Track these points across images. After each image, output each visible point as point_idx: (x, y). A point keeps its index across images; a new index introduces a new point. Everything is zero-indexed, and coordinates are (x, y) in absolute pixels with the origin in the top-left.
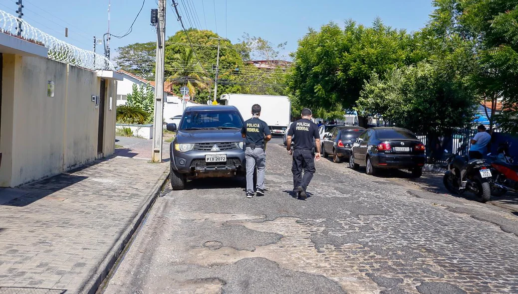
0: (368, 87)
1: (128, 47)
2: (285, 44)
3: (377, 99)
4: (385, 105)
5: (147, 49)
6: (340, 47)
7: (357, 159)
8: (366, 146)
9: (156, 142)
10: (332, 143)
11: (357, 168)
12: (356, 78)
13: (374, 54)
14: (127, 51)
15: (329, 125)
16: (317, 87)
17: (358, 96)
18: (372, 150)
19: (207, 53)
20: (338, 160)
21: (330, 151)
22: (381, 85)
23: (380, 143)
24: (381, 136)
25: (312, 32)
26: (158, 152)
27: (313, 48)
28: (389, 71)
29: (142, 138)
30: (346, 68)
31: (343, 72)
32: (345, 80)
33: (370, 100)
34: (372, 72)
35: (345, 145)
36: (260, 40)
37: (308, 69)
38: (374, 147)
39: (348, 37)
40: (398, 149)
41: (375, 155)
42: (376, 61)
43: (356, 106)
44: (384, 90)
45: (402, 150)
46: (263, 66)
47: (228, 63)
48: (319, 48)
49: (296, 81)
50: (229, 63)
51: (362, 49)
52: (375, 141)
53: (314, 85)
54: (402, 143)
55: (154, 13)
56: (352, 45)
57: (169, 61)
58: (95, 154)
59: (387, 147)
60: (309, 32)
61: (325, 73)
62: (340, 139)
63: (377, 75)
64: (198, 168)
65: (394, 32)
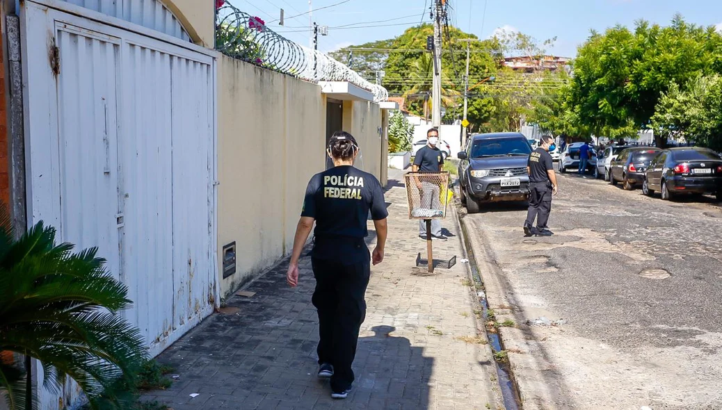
0: (665, 99)
1: (340, 52)
2: (555, 39)
3: (677, 115)
4: (686, 120)
5: (364, 53)
6: (630, 54)
7: (652, 184)
8: (661, 169)
10: (623, 168)
11: (651, 194)
12: (650, 89)
13: (672, 60)
14: (339, 57)
15: (618, 147)
16: (602, 103)
17: (652, 111)
18: (668, 173)
19: (447, 55)
20: (630, 186)
21: (620, 177)
22: (681, 98)
23: (677, 165)
24: (679, 158)
25: (594, 36)
27: (596, 56)
28: (692, 80)
29: (394, 168)
30: (638, 78)
31: (634, 83)
32: (636, 93)
33: (668, 116)
34: (670, 82)
35: (637, 169)
36: (520, 35)
37: (590, 81)
38: (671, 170)
39: (639, 41)
40: (697, 171)
41: (672, 178)
42: (675, 68)
43: (652, 123)
44: (685, 103)
45: (702, 172)
46: (519, 64)
47: (475, 67)
48: (603, 56)
49: (575, 95)
50: (477, 67)
51: (658, 54)
52: (672, 163)
53: (598, 100)
54: (703, 165)
56: (644, 51)
57: (397, 69)
59: (685, 169)
60: (591, 35)
61: (612, 86)
62: (631, 162)
63: (676, 85)
65: (700, 30)
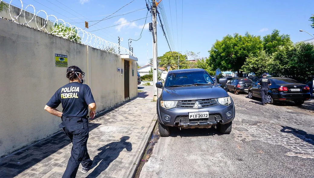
0: (247, 60)
3: (254, 65)
6: (233, 44)
9: (155, 91)
12: (241, 57)
13: (249, 46)
16: (223, 62)
17: (242, 65)
20: (238, 93)
21: (232, 89)
26: (156, 96)
27: (220, 46)
30: (236, 53)
31: (235, 55)
32: (235, 58)
34: (250, 53)
35: (241, 86)
36: (192, 52)
37: (218, 55)
39: (236, 40)
40: (292, 90)
42: (251, 48)
44: (257, 61)
45: (295, 91)
48: (223, 46)
49: (211, 61)
50: (182, 61)
53: (221, 62)
54: (295, 86)
55: (151, 25)
56: (238, 43)
58: (123, 99)
61: (226, 56)
62: (238, 84)
63: (252, 55)
64: (182, 124)
65: (255, 37)
